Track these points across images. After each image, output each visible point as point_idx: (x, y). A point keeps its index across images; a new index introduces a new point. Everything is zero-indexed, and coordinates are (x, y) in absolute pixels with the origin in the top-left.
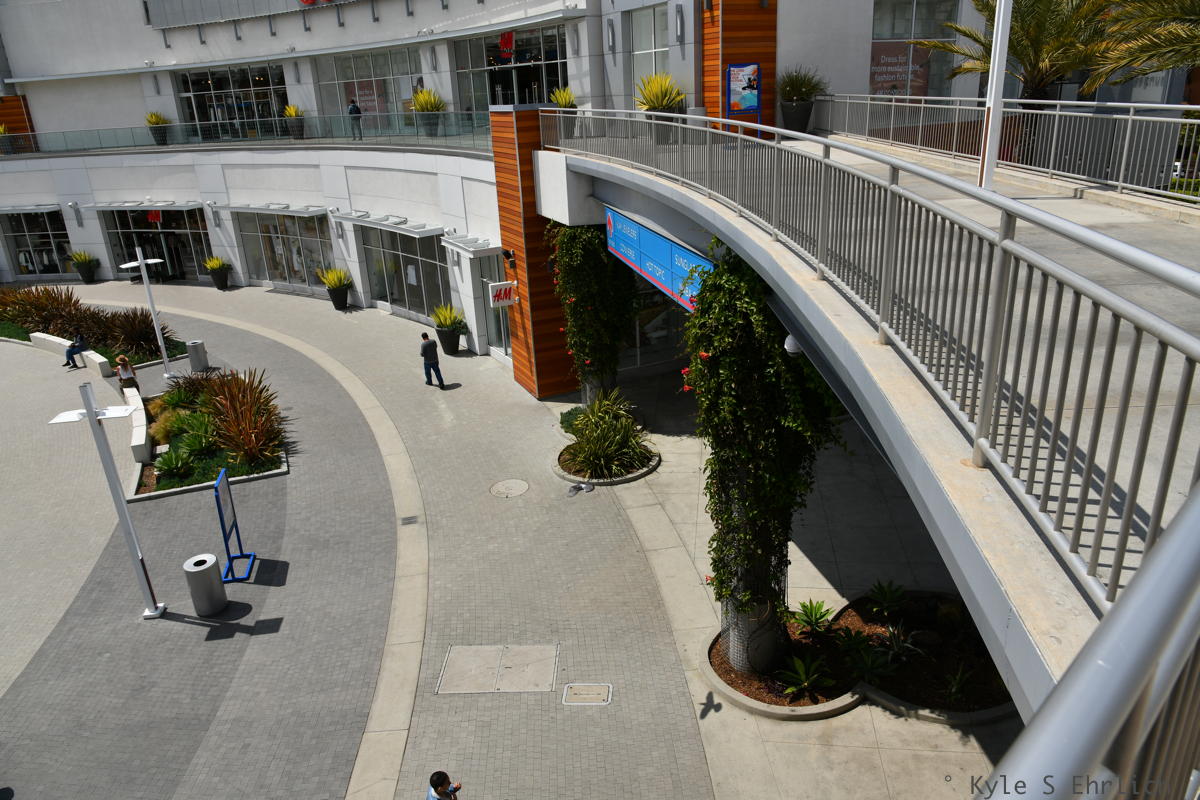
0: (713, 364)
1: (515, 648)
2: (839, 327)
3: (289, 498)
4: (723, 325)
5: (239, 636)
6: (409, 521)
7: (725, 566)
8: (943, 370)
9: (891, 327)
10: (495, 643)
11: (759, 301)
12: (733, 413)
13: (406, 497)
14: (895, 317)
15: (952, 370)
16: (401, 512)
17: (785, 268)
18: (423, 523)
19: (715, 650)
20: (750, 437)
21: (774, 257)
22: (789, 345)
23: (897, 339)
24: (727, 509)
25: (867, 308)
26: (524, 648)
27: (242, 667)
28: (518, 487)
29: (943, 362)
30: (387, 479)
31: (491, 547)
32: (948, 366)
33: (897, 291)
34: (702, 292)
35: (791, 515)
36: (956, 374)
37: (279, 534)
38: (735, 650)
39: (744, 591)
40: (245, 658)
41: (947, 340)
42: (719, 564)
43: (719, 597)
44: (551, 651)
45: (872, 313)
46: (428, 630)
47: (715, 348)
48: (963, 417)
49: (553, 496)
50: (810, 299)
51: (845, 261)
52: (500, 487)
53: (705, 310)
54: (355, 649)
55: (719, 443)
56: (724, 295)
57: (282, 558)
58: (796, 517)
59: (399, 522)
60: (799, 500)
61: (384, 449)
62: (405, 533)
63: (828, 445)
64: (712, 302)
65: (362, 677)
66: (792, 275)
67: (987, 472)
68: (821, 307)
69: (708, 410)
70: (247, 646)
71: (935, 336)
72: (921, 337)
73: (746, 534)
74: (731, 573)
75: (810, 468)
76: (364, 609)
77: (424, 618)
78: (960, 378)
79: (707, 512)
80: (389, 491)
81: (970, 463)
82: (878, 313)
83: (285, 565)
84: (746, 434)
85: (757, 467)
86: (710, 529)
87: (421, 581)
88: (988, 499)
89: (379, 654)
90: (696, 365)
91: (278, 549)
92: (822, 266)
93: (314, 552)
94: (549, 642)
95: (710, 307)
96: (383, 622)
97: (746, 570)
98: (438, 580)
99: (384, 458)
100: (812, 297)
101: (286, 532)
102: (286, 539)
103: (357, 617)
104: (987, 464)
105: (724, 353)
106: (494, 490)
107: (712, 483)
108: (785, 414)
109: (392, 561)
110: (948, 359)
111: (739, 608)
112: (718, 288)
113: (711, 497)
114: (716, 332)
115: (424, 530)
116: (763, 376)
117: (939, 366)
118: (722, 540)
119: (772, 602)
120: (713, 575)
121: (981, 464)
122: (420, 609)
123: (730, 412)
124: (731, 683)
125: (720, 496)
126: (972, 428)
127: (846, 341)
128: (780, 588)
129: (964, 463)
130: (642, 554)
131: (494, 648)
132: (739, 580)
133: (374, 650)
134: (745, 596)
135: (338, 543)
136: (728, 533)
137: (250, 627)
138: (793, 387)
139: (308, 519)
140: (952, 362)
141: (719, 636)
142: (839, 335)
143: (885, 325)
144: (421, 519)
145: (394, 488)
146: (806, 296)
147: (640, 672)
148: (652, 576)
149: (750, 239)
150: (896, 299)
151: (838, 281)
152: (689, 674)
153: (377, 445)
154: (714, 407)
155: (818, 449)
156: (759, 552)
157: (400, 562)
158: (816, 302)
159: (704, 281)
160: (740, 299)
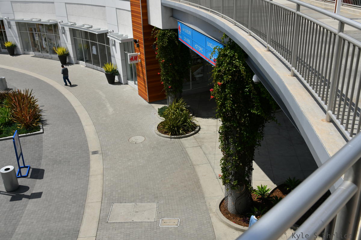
0: (223, 87)
1: (140, 204)
2: (275, 70)
3: (44, 143)
4: (227, 71)
5: (24, 199)
6: (95, 153)
7: (227, 170)
8: (315, 86)
9: (296, 69)
10: (131, 202)
11: (242, 61)
12: (231, 108)
13: (93, 144)
14: (297, 66)
15: (319, 87)
16: (91, 149)
17: (254, 46)
18: (101, 154)
19: (222, 205)
20: (238, 117)
21: (249, 42)
22: (255, 79)
23: (298, 74)
24: (228, 147)
25: (286, 62)
26: (143, 204)
27: (26, 212)
28: (140, 139)
29: (315, 84)
30: (85, 136)
31: (129, 163)
32: (317, 85)
33: (298, 56)
34: (219, 57)
35: (254, 150)
36: (320, 88)
37: (40, 158)
38: (230, 205)
39: (235, 180)
40: (27, 208)
41: (317, 74)
42: (224, 170)
43: (224, 183)
44: (154, 205)
45: (288, 64)
46: (104, 197)
47: (224, 81)
48: (323, 103)
49: (155, 143)
50: (263, 59)
51: (278, 44)
52: (133, 139)
53: (220, 65)
54: (73, 205)
55: (225, 120)
56: (228, 58)
57: (41, 168)
58: (256, 151)
59: (91, 153)
60: (258, 143)
61: (84, 124)
62: (93, 157)
63: (269, 121)
64: (223, 61)
65: (76, 216)
66: (256, 49)
67: (331, 124)
68: (268, 62)
69: (221, 106)
70: (28, 203)
71: (312, 73)
72: (307, 74)
73: (236, 157)
74: (229, 173)
75: (262, 130)
76: (77, 188)
77: (102, 192)
78: (322, 90)
79: (219, 148)
80: (86, 141)
81: (325, 120)
82: (291, 64)
83: (43, 171)
84: (236, 116)
85: (241, 130)
86: (220, 155)
87: (100, 177)
88: (331, 133)
89: (83, 207)
90: (216, 88)
91: (40, 164)
92: (269, 45)
93: (55, 165)
94: (154, 202)
95: (222, 63)
96: (84, 194)
97: (235, 172)
98: (107, 177)
99: (84, 127)
100: (264, 58)
101: (43, 157)
102: (43, 160)
103: (74, 191)
104: (331, 121)
105: (228, 82)
106: (130, 140)
107: (222, 137)
108: (253, 107)
109: (88, 169)
110: (317, 82)
111: (233, 187)
112: (225, 55)
113: (222, 142)
114: (225, 73)
115: (101, 156)
116: (243, 92)
117: (314, 85)
118: (226, 160)
119: (246, 185)
120: (222, 174)
121: (329, 121)
122: (100, 188)
123: (230, 107)
124: (228, 218)
125: (225, 142)
126: (326, 107)
127: (278, 75)
128: (249, 179)
129: (322, 120)
130: (192, 167)
131: (131, 204)
132: (232, 177)
133: (81, 205)
134: (235, 182)
135: (65, 162)
136: (228, 157)
137: (29, 196)
138: (256, 97)
139: (52, 152)
140: (319, 84)
141: (224, 199)
142: (275, 73)
143: (293, 69)
144: (100, 152)
145: (88, 139)
146: (262, 58)
147: (192, 214)
148: (196, 175)
149: (239, 35)
150: (298, 59)
151: (275, 51)
152: (211, 215)
153: (80, 122)
154: (223, 105)
155: (266, 122)
156: (241, 164)
157: (91, 170)
158: (266, 60)
159: (220, 52)
160: (234, 60)
